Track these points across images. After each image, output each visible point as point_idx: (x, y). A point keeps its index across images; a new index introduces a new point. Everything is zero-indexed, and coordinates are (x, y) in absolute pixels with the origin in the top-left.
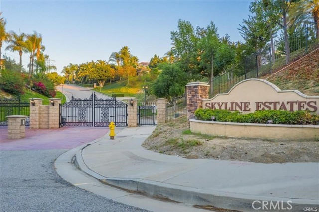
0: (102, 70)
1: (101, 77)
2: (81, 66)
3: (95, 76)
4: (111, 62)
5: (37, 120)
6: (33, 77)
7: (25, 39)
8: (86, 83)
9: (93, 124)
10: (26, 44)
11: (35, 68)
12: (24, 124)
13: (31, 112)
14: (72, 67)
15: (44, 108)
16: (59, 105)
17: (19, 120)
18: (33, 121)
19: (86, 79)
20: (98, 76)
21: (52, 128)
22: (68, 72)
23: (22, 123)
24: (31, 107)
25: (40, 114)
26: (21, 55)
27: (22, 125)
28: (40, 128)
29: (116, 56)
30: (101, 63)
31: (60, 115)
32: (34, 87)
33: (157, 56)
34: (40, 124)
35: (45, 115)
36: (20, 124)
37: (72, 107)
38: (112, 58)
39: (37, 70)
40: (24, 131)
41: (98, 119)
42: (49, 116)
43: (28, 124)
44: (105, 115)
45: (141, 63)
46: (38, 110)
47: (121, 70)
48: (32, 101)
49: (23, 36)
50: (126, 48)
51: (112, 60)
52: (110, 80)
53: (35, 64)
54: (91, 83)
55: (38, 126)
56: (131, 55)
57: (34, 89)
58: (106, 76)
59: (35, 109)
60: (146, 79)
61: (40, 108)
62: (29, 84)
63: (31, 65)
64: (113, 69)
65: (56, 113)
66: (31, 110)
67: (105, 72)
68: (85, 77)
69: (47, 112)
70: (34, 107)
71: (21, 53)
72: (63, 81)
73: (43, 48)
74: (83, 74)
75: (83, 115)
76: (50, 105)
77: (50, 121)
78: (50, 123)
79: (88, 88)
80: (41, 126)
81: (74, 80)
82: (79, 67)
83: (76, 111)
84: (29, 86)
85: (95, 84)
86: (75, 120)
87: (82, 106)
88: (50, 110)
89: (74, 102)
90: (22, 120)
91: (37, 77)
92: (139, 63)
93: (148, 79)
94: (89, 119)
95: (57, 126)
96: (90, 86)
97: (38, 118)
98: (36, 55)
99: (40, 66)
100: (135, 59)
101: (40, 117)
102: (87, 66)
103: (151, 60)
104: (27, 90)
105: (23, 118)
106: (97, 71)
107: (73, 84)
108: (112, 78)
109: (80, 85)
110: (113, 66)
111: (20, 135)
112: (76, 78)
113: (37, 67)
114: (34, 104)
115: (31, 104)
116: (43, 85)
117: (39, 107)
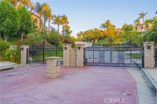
0: (97, 33)
1: (96, 37)
2: (85, 32)
3: (93, 36)
4: (101, 29)
5: (68, 60)
6: (64, 37)
7: (60, 18)
8: (88, 40)
9: (111, 65)
10: (61, 21)
11: (65, 33)
12: (59, 64)
13: (64, 54)
14: (81, 33)
15: (73, 51)
16: (83, 49)
17: (55, 61)
18: (65, 61)
19: (88, 38)
20: (94, 36)
21: (79, 67)
22: (79, 36)
23: (57, 64)
24: (64, 50)
25: (70, 56)
26: (58, 26)
27: (57, 65)
28: (70, 66)
29: (104, 26)
30: (96, 30)
31: (84, 56)
32: (65, 42)
33: (126, 24)
34: (70, 63)
35: (74, 57)
36: (55, 65)
37: (93, 51)
38: (101, 27)
39: (66, 34)
40: (59, 71)
41: (115, 61)
42: (76, 58)
43: (62, 63)
44: (121, 57)
45: (117, 29)
46: (68, 52)
47: (107, 32)
48: (65, 46)
49: (59, 16)
50: (108, 21)
51: (101, 28)
52: (101, 38)
53: (65, 31)
54: (91, 40)
55: (68, 65)
56: (112, 24)
57: (64, 43)
58: (99, 36)
59: (66, 52)
60: (123, 36)
61: (70, 52)
62: (62, 40)
63: (63, 32)
64: (102, 32)
65: (81, 55)
66: (64, 53)
67: (98, 34)
68: (88, 37)
69: (75, 54)
70: (66, 50)
71: (58, 25)
72: (77, 40)
73: (68, 23)
74: (87, 36)
75: (102, 57)
76: (77, 49)
77: (77, 61)
78: (77, 63)
79: (89, 43)
80: (71, 65)
81: (82, 39)
82: (85, 33)
83: (97, 54)
84: (62, 42)
85: (93, 41)
86: (96, 61)
87: (102, 49)
88: (77, 52)
89: (94, 46)
90: (58, 61)
91: (66, 37)
92: (116, 28)
93: (124, 36)
94: (107, 60)
95: (82, 65)
96: (90, 42)
97: (69, 59)
98: (65, 27)
99: (67, 32)
100: (114, 26)
101: (70, 58)
102: (89, 32)
103: (123, 26)
104: (61, 43)
105: (58, 59)
106: (94, 34)
107: (81, 41)
108: (102, 37)
109: (85, 42)
110: (102, 31)
111: (55, 75)
112: (83, 38)
113: (66, 32)
114: (66, 48)
115: (64, 49)
116: (69, 41)
117: (69, 50)
